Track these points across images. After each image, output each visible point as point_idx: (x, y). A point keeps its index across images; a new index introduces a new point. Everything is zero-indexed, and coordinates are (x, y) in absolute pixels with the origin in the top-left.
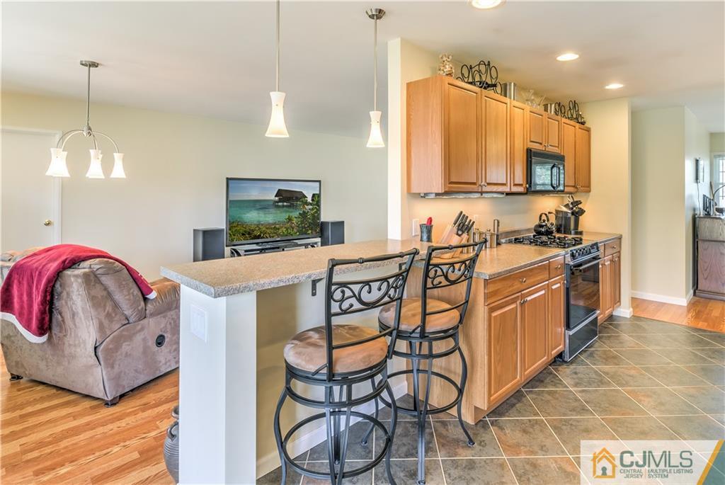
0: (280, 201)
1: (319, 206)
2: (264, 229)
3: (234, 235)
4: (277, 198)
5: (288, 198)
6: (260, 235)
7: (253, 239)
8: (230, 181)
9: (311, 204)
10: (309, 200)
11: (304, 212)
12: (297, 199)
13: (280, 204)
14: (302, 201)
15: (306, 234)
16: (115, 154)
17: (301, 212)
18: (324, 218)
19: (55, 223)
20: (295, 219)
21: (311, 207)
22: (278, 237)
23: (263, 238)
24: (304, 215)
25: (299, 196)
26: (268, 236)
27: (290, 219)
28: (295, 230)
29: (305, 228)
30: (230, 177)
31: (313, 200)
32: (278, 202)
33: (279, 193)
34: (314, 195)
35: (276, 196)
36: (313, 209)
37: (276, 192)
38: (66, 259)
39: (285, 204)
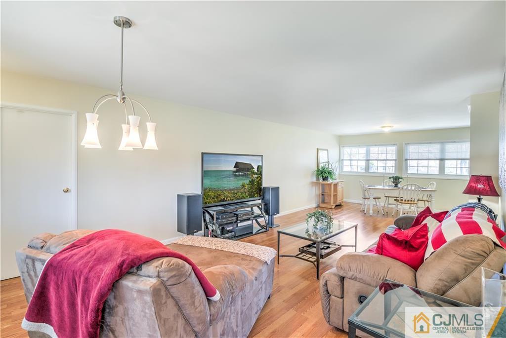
0: (237, 171)
1: (261, 175)
2: (227, 194)
3: (207, 199)
4: (235, 169)
5: (242, 169)
6: (224, 199)
7: (220, 201)
8: (204, 155)
9: (257, 174)
10: (256, 170)
11: (252, 179)
12: (248, 170)
13: (237, 173)
14: (251, 172)
15: (254, 197)
16: (147, 123)
17: (251, 180)
18: (264, 185)
19: (72, 191)
20: (247, 186)
21: (256, 176)
22: (236, 200)
23: (226, 201)
24: (252, 182)
25: (249, 167)
26: (229, 199)
27: (243, 186)
28: (247, 194)
29: (253, 192)
30: (204, 152)
31: (258, 171)
32: (236, 172)
33: (237, 165)
34: (258, 166)
35: (234, 167)
36: (257, 178)
37: (235, 164)
38: (123, 262)
39: (240, 173)
